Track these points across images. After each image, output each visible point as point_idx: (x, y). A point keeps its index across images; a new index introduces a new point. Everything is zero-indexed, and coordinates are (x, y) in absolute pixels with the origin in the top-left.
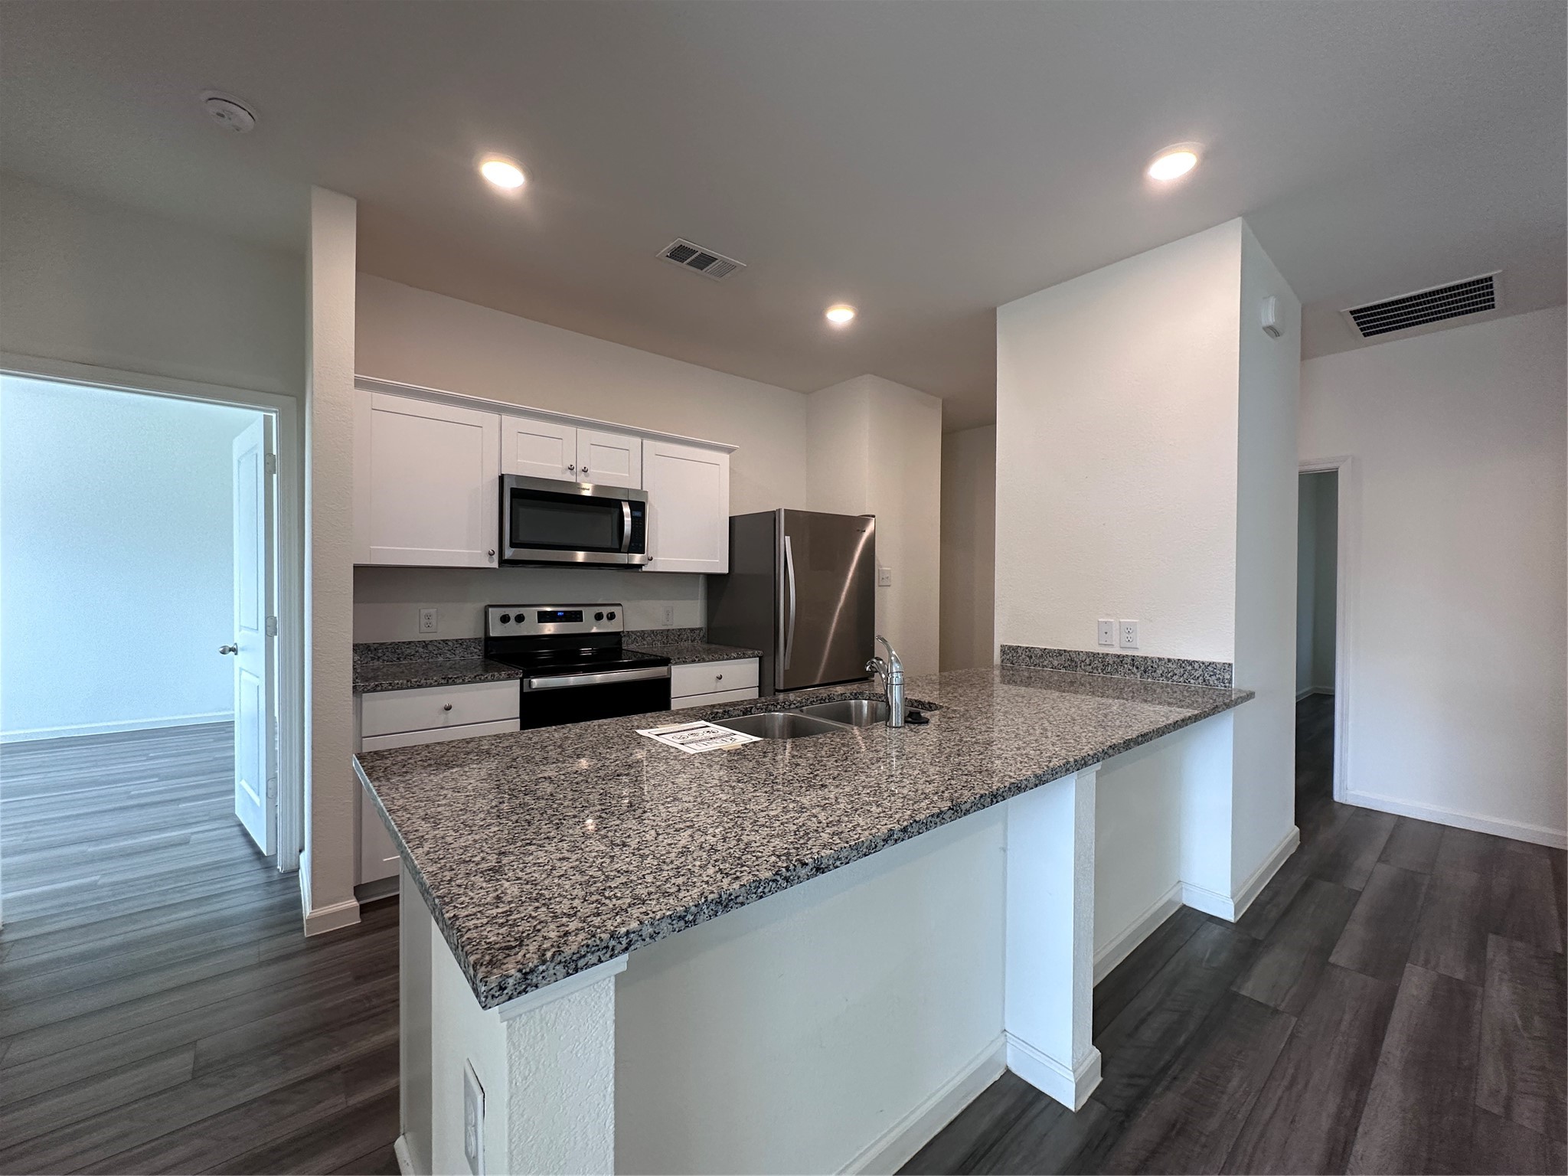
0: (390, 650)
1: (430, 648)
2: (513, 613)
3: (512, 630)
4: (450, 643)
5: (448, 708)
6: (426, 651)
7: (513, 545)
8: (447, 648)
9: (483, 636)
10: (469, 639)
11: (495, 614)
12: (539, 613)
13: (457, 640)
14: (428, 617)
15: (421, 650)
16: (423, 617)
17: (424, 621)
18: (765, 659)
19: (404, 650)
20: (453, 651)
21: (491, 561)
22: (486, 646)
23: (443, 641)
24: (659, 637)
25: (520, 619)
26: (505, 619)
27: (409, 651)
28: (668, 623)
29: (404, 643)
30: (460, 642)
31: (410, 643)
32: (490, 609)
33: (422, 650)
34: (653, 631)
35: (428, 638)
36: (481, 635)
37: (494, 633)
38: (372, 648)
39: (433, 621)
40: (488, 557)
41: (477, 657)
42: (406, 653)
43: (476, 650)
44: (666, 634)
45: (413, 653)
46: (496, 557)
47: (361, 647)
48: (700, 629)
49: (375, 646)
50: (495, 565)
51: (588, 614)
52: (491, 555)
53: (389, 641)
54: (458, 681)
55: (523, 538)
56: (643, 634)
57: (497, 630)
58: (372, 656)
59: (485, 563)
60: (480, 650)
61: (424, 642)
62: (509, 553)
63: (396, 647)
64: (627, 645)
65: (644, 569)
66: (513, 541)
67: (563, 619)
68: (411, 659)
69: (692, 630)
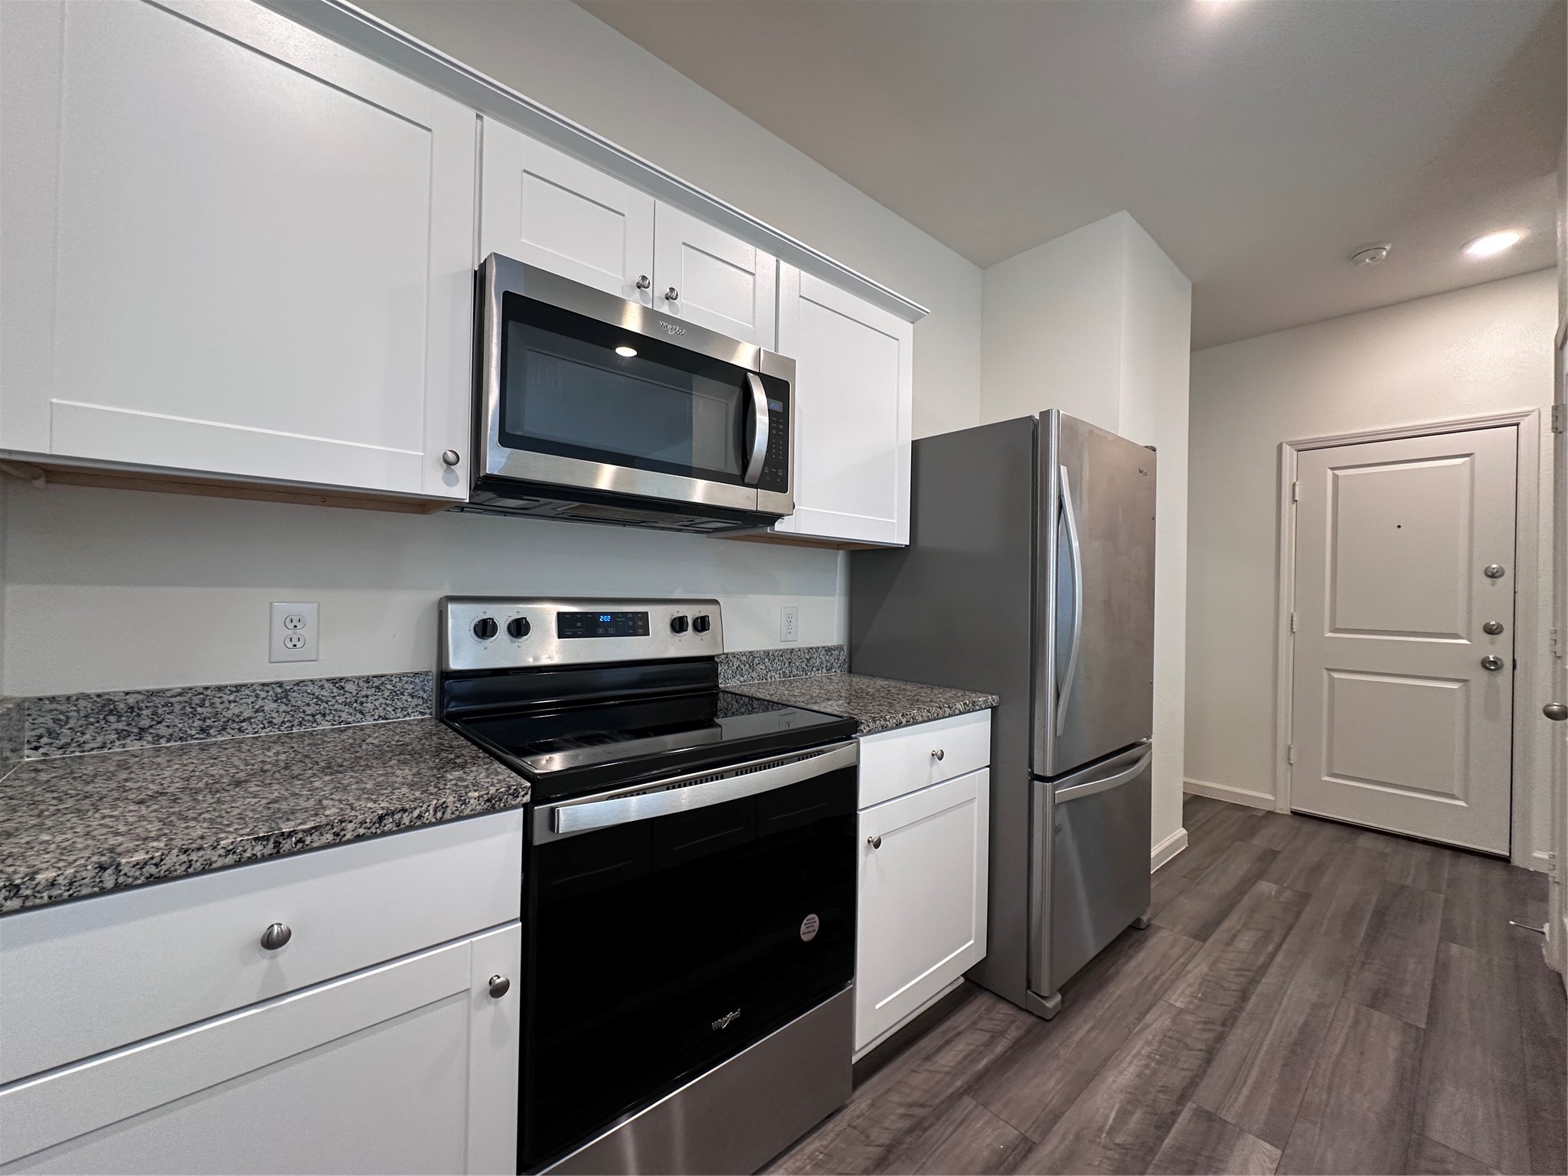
0: (177, 707)
1: (296, 698)
2: (503, 614)
3: (501, 653)
4: (349, 687)
5: (272, 942)
6: (283, 708)
7: (507, 439)
8: (341, 699)
9: (434, 669)
10: (400, 676)
11: (461, 619)
12: (561, 616)
13: (367, 680)
14: (295, 623)
15: (270, 706)
16: (278, 622)
17: (281, 633)
18: (1001, 711)
19: (220, 707)
20: (357, 704)
21: (451, 481)
22: (442, 692)
23: (334, 681)
24: (777, 665)
25: (519, 628)
26: (485, 629)
27: (235, 709)
28: (790, 637)
29: (220, 689)
30: (375, 682)
31: (238, 688)
32: (451, 607)
33: (274, 705)
34: (767, 653)
35: (289, 673)
36: (428, 664)
37: (457, 662)
38: (122, 706)
39: (307, 632)
40: (440, 470)
41: (417, 714)
42: (229, 714)
43: (416, 701)
44: (787, 657)
45: (246, 715)
46: (463, 470)
47: (82, 703)
48: (840, 648)
49: (131, 700)
50: (460, 491)
51: (659, 618)
52: (449, 463)
53: (178, 684)
54: (316, 840)
55: (531, 428)
56: (751, 659)
57: (465, 655)
58: (120, 726)
59: (435, 486)
60: (425, 701)
61: (280, 684)
62: (498, 460)
63: (196, 700)
64: (729, 681)
65: (780, 527)
66: (507, 430)
67: (611, 630)
68: (240, 730)
69: (828, 650)
